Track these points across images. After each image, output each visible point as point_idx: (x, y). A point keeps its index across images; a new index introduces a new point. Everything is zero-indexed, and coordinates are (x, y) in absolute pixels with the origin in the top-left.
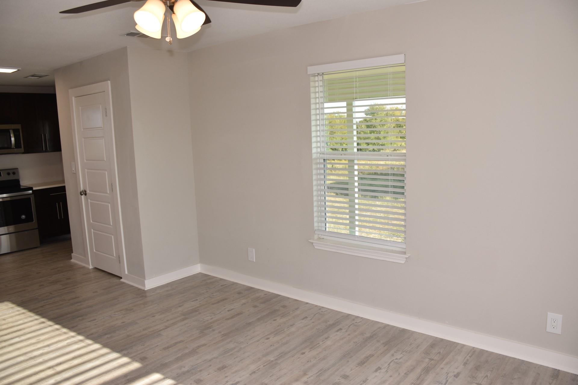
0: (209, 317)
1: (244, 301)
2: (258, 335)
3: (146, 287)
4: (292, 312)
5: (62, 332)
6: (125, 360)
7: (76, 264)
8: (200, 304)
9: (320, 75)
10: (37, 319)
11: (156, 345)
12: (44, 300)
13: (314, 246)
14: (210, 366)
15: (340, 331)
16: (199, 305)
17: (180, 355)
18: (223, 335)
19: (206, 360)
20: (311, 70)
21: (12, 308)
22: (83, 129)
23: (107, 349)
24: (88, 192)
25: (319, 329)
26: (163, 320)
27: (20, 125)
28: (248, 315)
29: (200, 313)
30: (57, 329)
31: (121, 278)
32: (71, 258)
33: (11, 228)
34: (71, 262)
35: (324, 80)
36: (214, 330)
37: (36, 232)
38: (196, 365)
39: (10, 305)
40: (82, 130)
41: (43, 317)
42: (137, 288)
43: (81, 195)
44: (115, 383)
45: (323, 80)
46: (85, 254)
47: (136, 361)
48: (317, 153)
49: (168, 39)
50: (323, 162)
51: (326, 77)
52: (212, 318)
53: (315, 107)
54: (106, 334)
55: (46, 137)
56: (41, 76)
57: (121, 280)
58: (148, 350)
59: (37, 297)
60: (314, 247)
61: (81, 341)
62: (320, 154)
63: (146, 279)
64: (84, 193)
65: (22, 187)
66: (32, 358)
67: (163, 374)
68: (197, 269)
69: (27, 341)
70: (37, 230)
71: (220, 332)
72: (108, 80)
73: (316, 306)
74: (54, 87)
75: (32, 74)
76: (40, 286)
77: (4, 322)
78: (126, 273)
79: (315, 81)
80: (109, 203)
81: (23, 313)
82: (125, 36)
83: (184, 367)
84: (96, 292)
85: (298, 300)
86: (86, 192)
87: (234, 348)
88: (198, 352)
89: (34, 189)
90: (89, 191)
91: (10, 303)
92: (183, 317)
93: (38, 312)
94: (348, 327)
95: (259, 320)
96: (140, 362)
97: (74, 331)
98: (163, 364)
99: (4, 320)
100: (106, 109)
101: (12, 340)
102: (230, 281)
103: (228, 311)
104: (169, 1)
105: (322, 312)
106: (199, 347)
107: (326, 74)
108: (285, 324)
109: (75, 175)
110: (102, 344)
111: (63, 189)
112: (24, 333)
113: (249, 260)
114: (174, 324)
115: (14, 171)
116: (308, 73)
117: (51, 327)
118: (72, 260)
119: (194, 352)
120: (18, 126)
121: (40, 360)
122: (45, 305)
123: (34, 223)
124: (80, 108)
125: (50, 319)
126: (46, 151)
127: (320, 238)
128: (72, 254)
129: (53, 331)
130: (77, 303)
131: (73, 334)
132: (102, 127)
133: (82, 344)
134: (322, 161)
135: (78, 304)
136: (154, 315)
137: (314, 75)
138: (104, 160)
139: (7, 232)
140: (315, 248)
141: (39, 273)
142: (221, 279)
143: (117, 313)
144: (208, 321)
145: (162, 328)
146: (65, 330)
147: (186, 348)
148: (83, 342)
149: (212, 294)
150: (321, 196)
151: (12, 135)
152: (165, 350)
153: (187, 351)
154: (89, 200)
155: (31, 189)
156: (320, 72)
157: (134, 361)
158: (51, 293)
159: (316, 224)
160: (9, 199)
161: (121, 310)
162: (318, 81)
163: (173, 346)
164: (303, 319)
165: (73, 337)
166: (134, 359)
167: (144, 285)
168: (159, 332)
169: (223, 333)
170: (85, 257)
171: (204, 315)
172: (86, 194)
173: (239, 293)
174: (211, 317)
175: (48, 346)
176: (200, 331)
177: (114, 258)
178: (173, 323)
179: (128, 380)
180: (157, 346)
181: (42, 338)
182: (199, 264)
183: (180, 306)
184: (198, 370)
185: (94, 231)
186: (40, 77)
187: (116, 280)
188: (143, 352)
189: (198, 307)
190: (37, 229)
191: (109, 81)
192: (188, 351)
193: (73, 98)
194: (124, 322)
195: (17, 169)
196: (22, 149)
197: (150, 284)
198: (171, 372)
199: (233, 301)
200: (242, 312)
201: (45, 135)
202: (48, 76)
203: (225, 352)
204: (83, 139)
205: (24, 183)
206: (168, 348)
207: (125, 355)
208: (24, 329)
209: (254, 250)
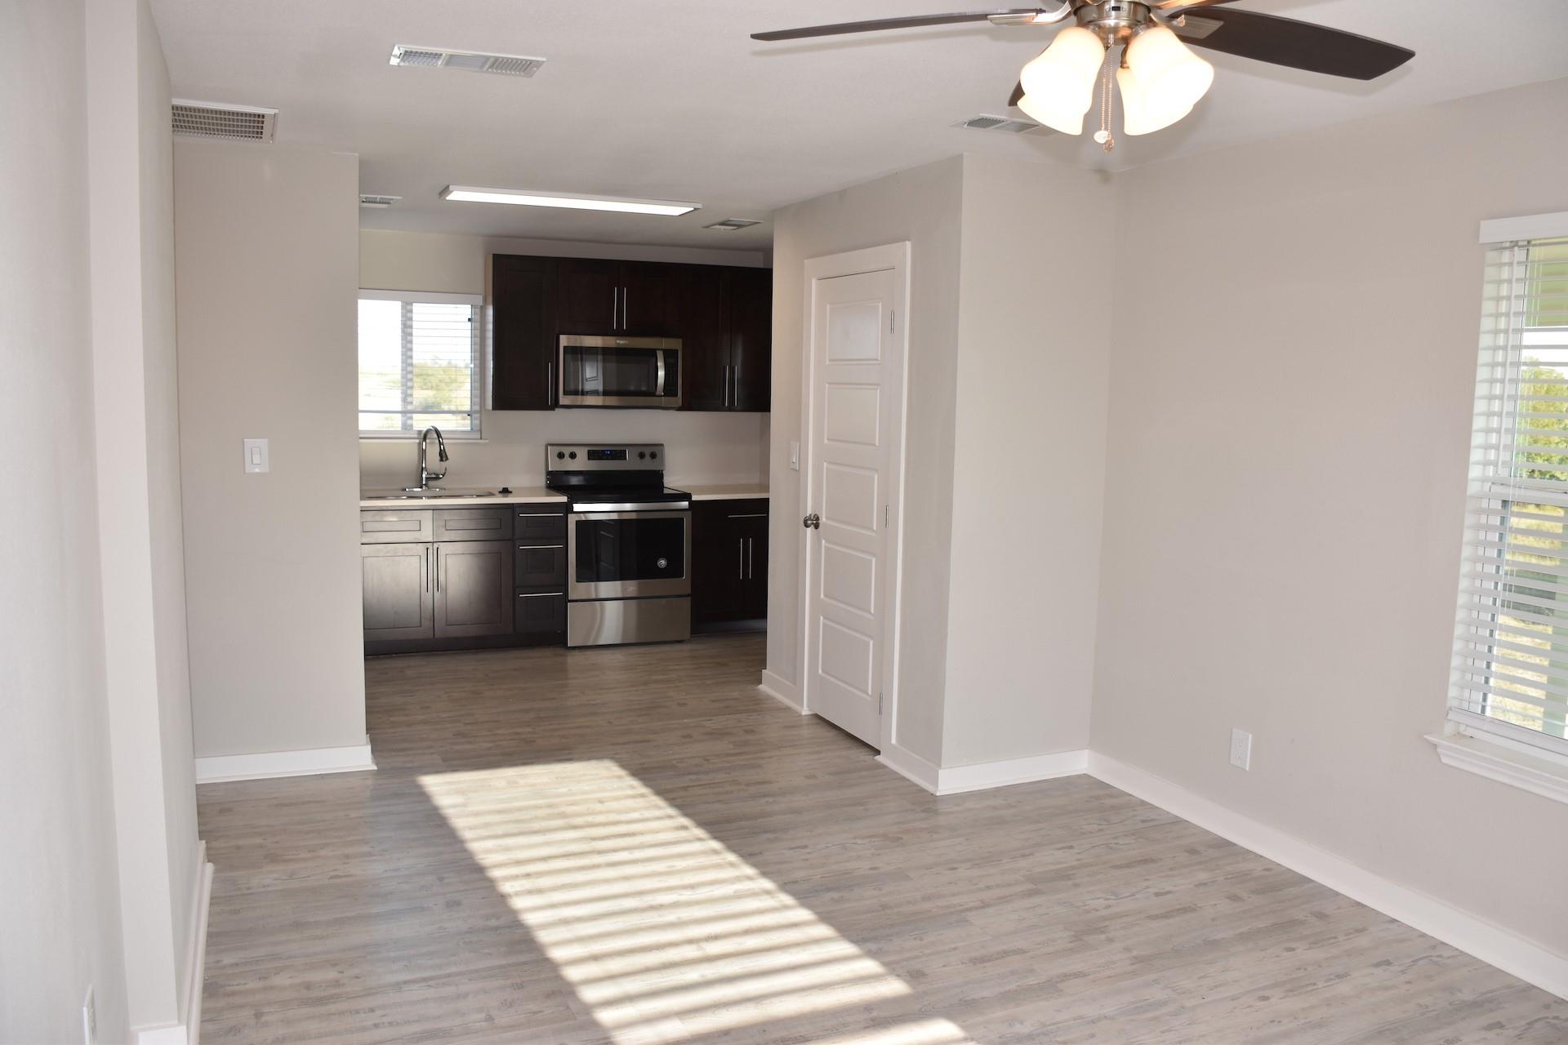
0: (1101, 901)
1: (1203, 876)
2: (1236, 981)
3: (939, 788)
4: (1345, 938)
5: (727, 860)
6: (870, 966)
7: (769, 698)
8: (1079, 860)
9: (1520, 247)
10: (670, 817)
11: (953, 946)
12: (689, 774)
13: (1438, 755)
14: (1092, 1036)
15: (1499, 1031)
16: (1075, 863)
17: (1013, 987)
18: (1135, 958)
19: (1081, 1018)
20: (1493, 230)
21: (619, 777)
22: (830, 360)
23: (830, 927)
24: (823, 520)
25: (1427, 1007)
26: (976, 884)
27: (680, 341)
28: (1213, 920)
29: (1077, 885)
30: (715, 852)
31: (878, 752)
32: (760, 682)
33: (631, 587)
34: (758, 690)
35: (1532, 262)
36: (1111, 940)
37: (686, 603)
38: (1053, 1024)
39: (616, 770)
40: (827, 362)
41: (686, 815)
42: (918, 786)
43: (807, 526)
44: (840, 1019)
45: (1525, 263)
46: (796, 678)
47: (898, 976)
48: (1484, 480)
49: (1101, 137)
50: (1500, 508)
51: (1536, 253)
52: (1108, 907)
53: (1491, 343)
54: (829, 890)
55: (734, 373)
56: (743, 223)
57: (877, 757)
58: (930, 954)
59: (674, 762)
60: (1440, 759)
61: (768, 892)
62: (1493, 483)
63: (943, 765)
64: (814, 522)
65: (666, 491)
66: (652, 908)
67: (963, 1027)
68: (1080, 763)
69: (646, 864)
70: (690, 598)
71: (1127, 949)
72: (904, 240)
73: (1423, 935)
74: (768, 252)
75: (721, 220)
76: (684, 737)
77: (599, 807)
78: (894, 741)
79: (1501, 265)
80: (874, 555)
81: (642, 796)
82: (965, 126)
83: (1022, 1023)
84: (814, 777)
85: (1364, 906)
86: (818, 519)
87: (1162, 1004)
88: (1061, 991)
89: (695, 498)
90: (826, 518)
91: (616, 764)
92: (1031, 886)
93: (674, 799)
94: (1528, 1024)
95: (1243, 938)
96: (905, 981)
97: (755, 865)
98: (965, 1001)
99: (601, 801)
100: (893, 313)
101: (614, 854)
102: (1168, 812)
103: (1157, 894)
104: (1115, 35)
105: (1439, 959)
106: (1066, 977)
107: (1541, 245)
108: (1320, 966)
109: (797, 473)
110: (816, 913)
111: (763, 505)
112: (641, 843)
113: (1232, 762)
114: (1004, 900)
115: (653, 451)
116: (1483, 239)
117: (700, 844)
118: (762, 687)
119: (1051, 987)
120: (675, 344)
121: (671, 916)
122: (693, 786)
123: (684, 583)
124: (828, 306)
125: (702, 824)
126: (731, 409)
127: (1459, 736)
128: (763, 671)
129: (704, 853)
130: (765, 796)
131: (749, 871)
132: (877, 360)
133: (768, 902)
134: (1499, 506)
135: (767, 799)
136: (955, 866)
137: (1499, 247)
138: (875, 445)
139: (620, 595)
140: (1441, 762)
141: (685, 704)
142: (1143, 803)
143: (859, 841)
144: (1097, 910)
145: (971, 905)
146: (731, 857)
147: (1032, 971)
148: (773, 898)
149: (1115, 838)
150: (1481, 608)
151: (660, 364)
152: (975, 964)
153: (1032, 981)
154: (823, 542)
155: (686, 496)
156: (1522, 236)
157: (891, 974)
158: (708, 760)
159: (1453, 692)
160: (633, 516)
161: (870, 837)
162: (1511, 264)
163: (996, 959)
164: (1378, 965)
165: (749, 878)
166: (893, 969)
167: (935, 782)
168: (963, 914)
169: (1135, 953)
170: (795, 684)
171: (1088, 892)
172: (817, 526)
173: (1192, 851)
174: (1107, 902)
175: (692, 887)
176: (1073, 933)
177: (867, 697)
178: (1000, 898)
179: (873, 1020)
180: (955, 949)
181: (680, 864)
182: (1086, 751)
183: (1023, 856)
184: (1059, 1039)
185: (826, 621)
186: (739, 226)
187: (863, 756)
188: (917, 957)
189: (1073, 868)
190: (688, 596)
191: (907, 242)
192: (1035, 982)
193: (814, 281)
194: (875, 868)
195: (662, 445)
196: (678, 400)
197: (951, 781)
198: (985, 1027)
199: (1171, 869)
200: (1195, 905)
201: (734, 368)
202: (755, 225)
203: (1137, 1007)
204: (827, 385)
205: (673, 481)
206: (983, 960)
207: (871, 954)
208: (642, 833)
209: (1250, 736)
